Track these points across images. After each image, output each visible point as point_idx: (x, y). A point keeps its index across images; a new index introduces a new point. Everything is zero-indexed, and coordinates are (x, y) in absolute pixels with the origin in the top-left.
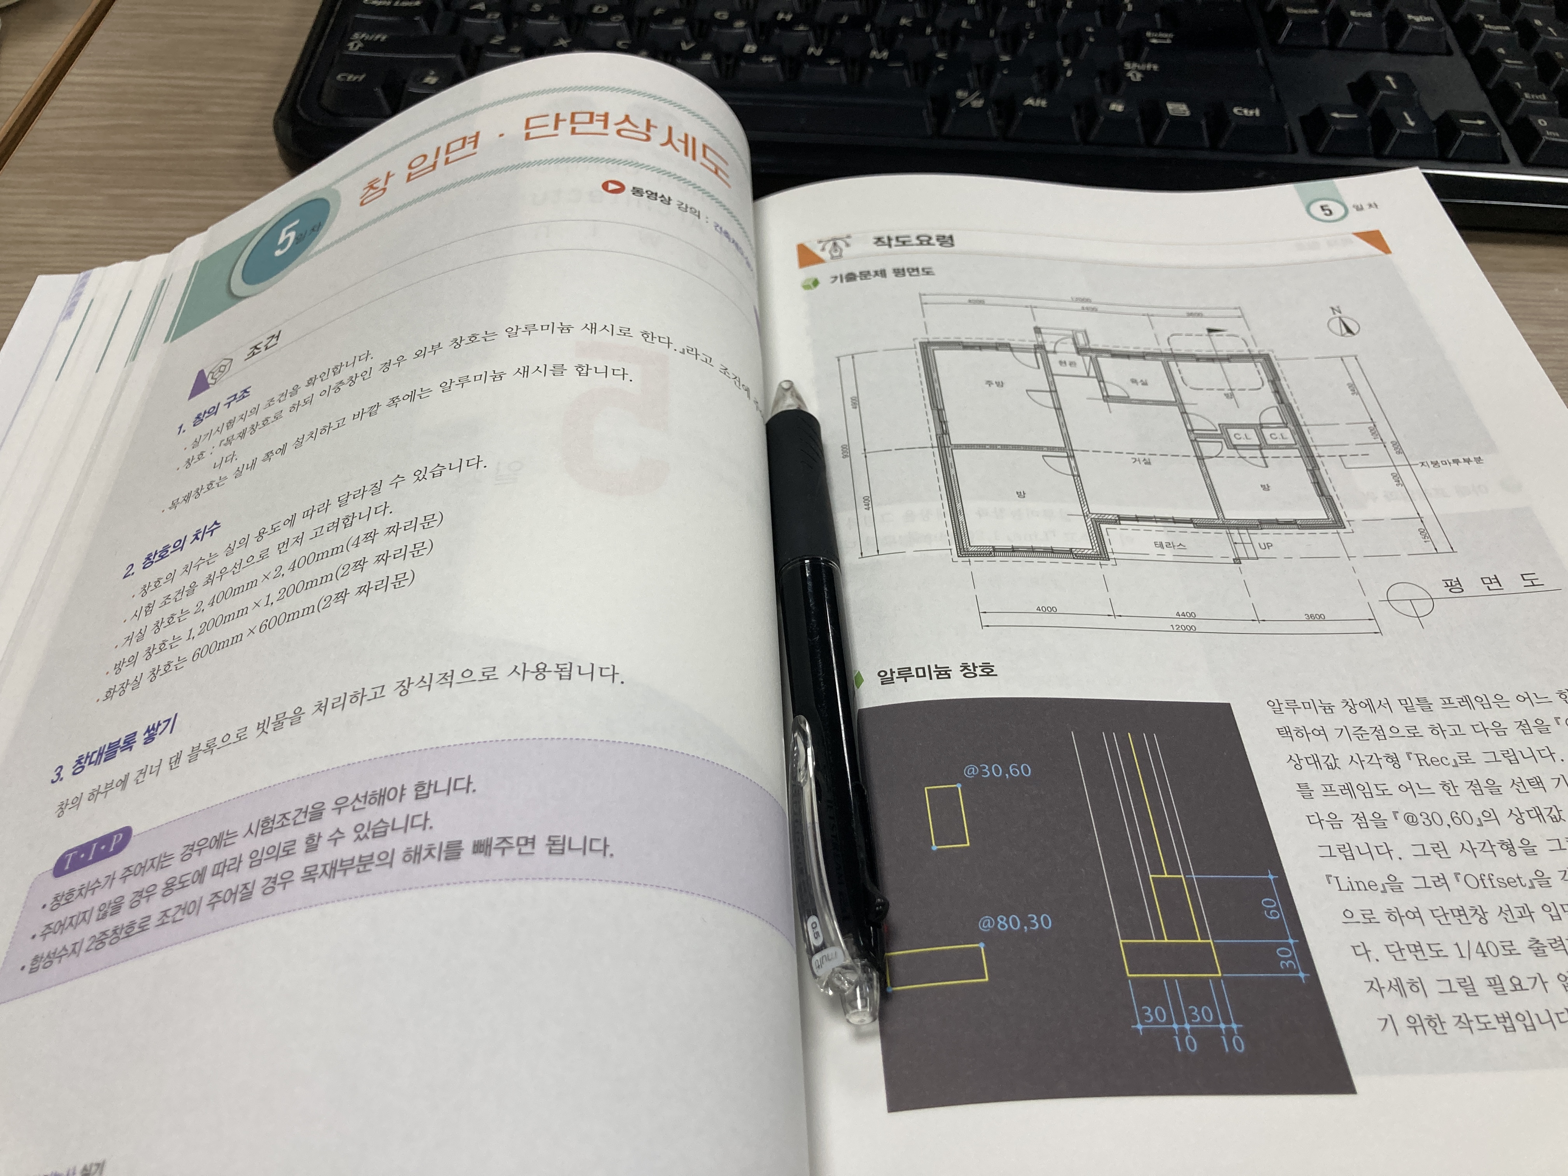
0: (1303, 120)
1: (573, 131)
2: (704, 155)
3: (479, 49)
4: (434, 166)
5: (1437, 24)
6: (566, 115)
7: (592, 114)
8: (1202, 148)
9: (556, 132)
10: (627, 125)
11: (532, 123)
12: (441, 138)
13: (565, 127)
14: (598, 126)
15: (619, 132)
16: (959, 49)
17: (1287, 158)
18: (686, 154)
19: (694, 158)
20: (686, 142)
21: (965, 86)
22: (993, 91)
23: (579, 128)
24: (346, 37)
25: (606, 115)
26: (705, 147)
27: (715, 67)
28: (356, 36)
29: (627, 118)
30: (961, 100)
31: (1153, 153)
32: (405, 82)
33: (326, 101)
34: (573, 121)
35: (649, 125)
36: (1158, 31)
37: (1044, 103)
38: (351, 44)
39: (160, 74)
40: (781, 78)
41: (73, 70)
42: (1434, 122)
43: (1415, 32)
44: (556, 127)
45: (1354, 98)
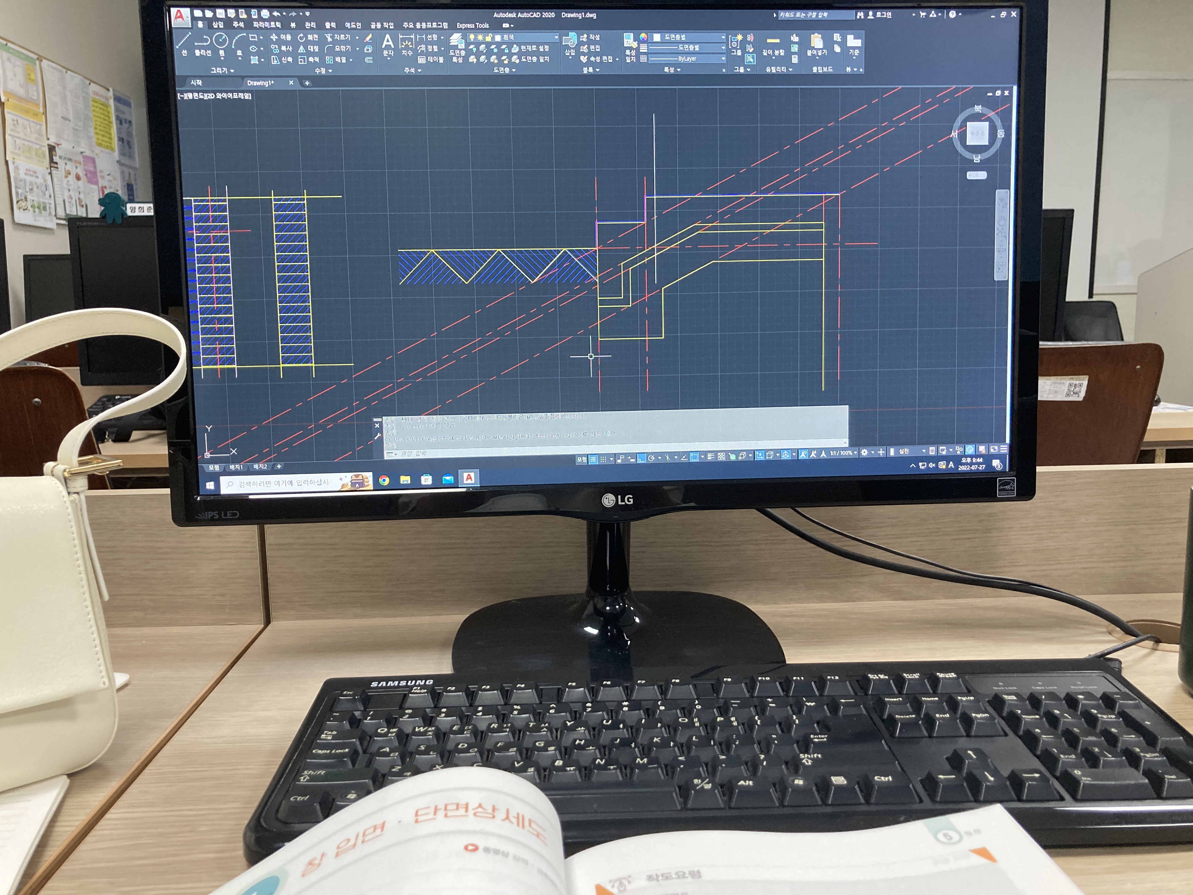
0: (922, 781)
1: (446, 816)
2: (530, 825)
3: (384, 776)
4: (354, 845)
5: (992, 718)
6: (441, 806)
7: (458, 805)
8: (860, 804)
9: (435, 817)
10: (480, 810)
11: (419, 813)
12: (360, 828)
13: (441, 814)
14: (462, 811)
15: (475, 814)
16: (693, 753)
17: (917, 806)
18: (518, 825)
19: (523, 827)
20: (518, 818)
21: (699, 777)
22: (717, 779)
23: (449, 814)
24: (299, 774)
25: (467, 805)
26: (530, 821)
27: (536, 776)
28: (306, 772)
29: (480, 806)
30: (698, 785)
31: (829, 810)
32: (334, 800)
33: (281, 815)
34: (446, 809)
35: (494, 809)
36: (818, 734)
37: (751, 783)
38: (302, 778)
39: (170, 809)
40: (580, 780)
41: (112, 810)
42: (1006, 778)
43: (978, 723)
44: (435, 814)
45: (952, 766)
